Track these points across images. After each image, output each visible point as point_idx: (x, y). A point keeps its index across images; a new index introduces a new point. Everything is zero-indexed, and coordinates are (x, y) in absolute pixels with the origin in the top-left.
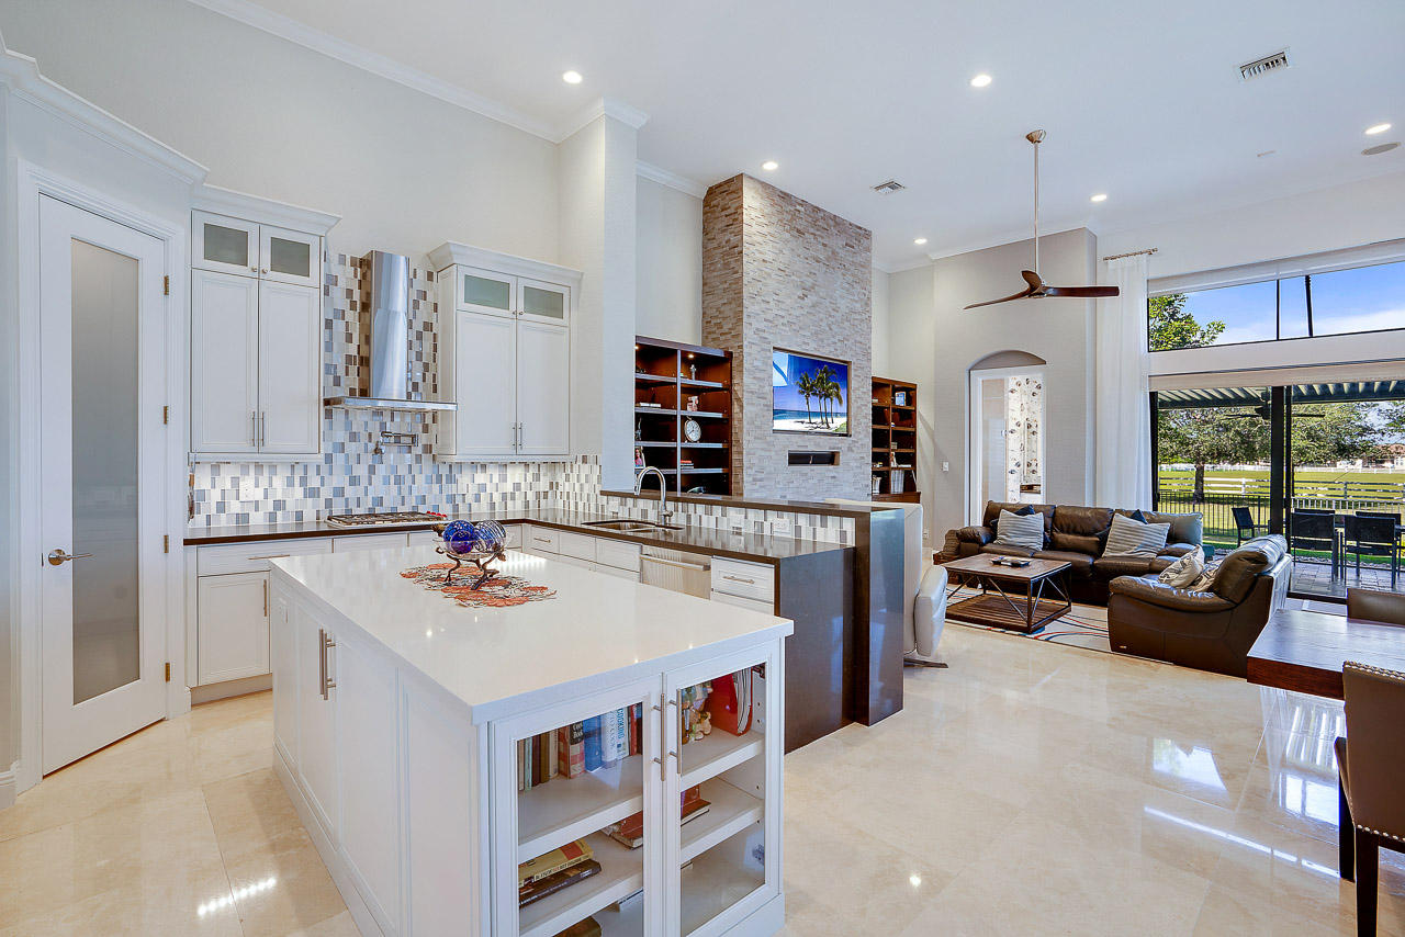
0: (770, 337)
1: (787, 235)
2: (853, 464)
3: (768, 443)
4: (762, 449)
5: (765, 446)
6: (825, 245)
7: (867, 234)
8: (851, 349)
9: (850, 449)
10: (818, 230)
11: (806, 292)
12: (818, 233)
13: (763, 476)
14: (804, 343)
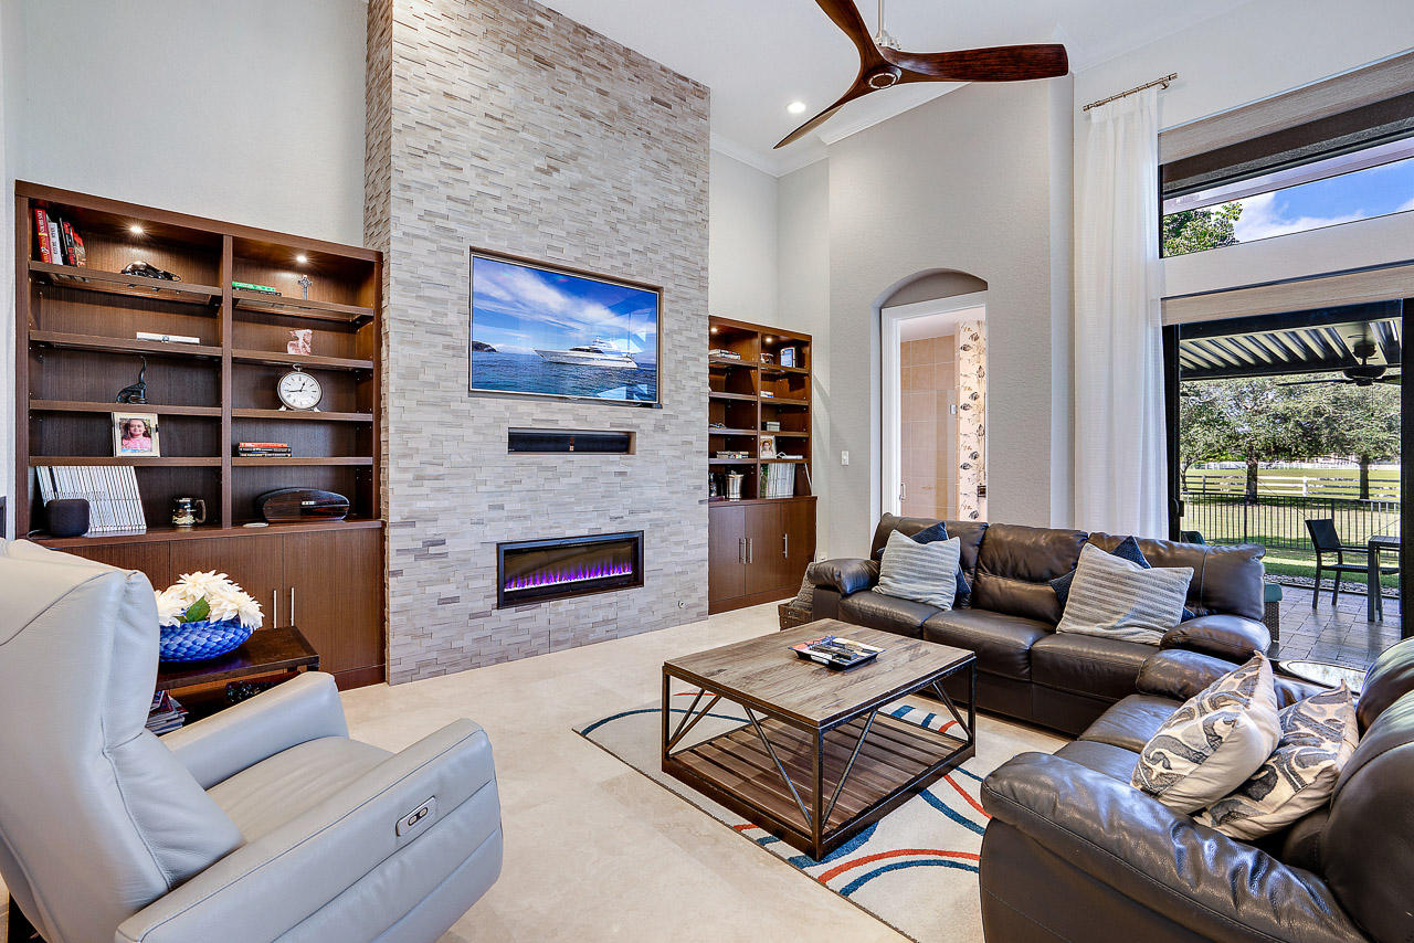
0: (461, 230)
1: (511, 62)
2: (665, 452)
3: (455, 413)
4: (442, 424)
5: (448, 418)
6: (600, 91)
7: (701, 92)
8: (661, 267)
9: (660, 428)
10: (585, 65)
11: (553, 163)
12: (585, 69)
13: (441, 470)
14: (549, 247)
